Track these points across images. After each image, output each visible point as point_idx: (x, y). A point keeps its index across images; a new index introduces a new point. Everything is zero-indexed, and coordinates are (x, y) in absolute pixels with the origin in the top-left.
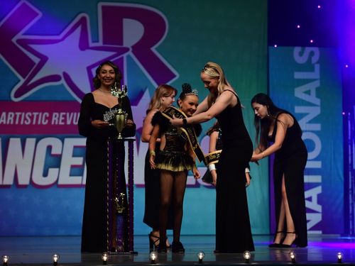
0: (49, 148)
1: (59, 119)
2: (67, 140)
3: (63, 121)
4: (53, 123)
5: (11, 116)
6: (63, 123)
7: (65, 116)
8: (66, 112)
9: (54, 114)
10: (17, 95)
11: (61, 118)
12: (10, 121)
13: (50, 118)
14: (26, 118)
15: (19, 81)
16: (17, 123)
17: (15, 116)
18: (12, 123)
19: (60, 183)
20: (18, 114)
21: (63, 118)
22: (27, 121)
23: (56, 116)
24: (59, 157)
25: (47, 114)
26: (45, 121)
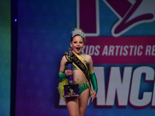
0: (144, 75)
1: (151, 51)
4: (146, 54)
5: (112, 49)
9: (147, 47)
10: (117, 31)
11: (154, 50)
12: (111, 53)
13: (144, 50)
14: (124, 51)
15: (118, 19)
16: (117, 54)
17: (115, 49)
18: (113, 54)
19: (153, 104)
20: (118, 47)
22: (125, 53)
23: (149, 48)
24: (152, 83)
25: (142, 47)
26: (140, 53)
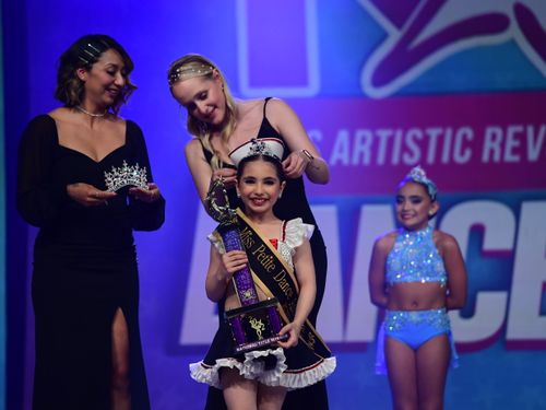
0: (477, 232)
1: (503, 145)
2: (528, 208)
3: (515, 151)
4: (485, 157)
5: (364, 140)
6: (516, 158)
7: (521, 137)
8: (525, 125)
9: (489, 131)
10: (381, 78)
11: (511, 143)
12: (362, 156)
13: (476, 145)
14: (407, 147)
15: (384, 36)
16: (381, 160)
17: (376, 141)
18: (367, 160)
19: (512, 335)
20: (384, 134)
21: (517, 143)
22: (411, 154)
23: (494, 137)
24: (506, 259)
25: (469, 133)
26: (462, 153)
